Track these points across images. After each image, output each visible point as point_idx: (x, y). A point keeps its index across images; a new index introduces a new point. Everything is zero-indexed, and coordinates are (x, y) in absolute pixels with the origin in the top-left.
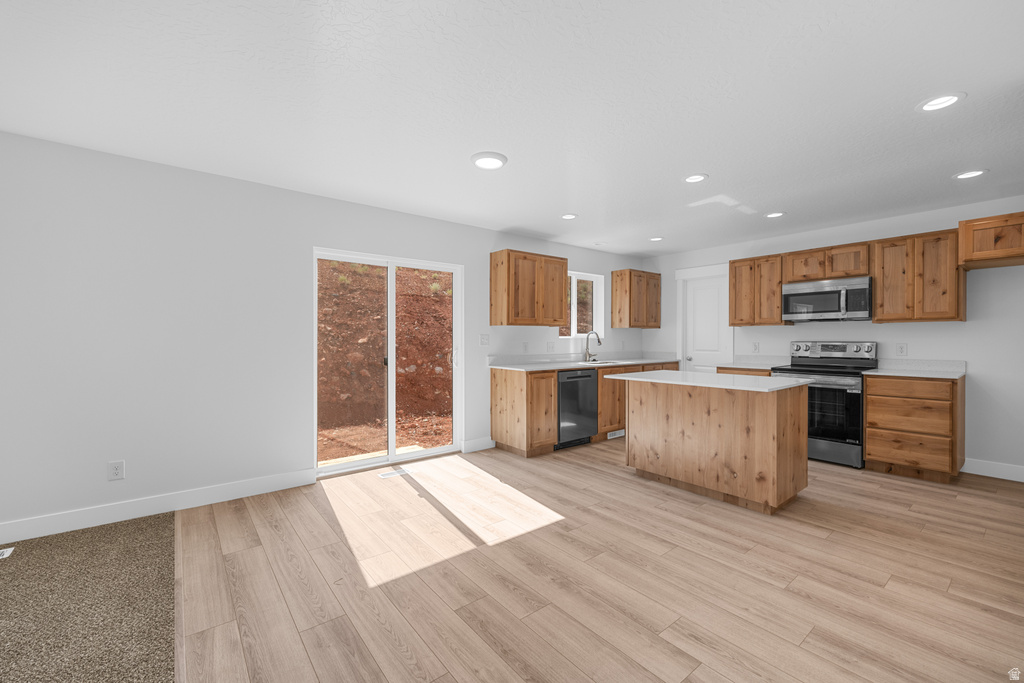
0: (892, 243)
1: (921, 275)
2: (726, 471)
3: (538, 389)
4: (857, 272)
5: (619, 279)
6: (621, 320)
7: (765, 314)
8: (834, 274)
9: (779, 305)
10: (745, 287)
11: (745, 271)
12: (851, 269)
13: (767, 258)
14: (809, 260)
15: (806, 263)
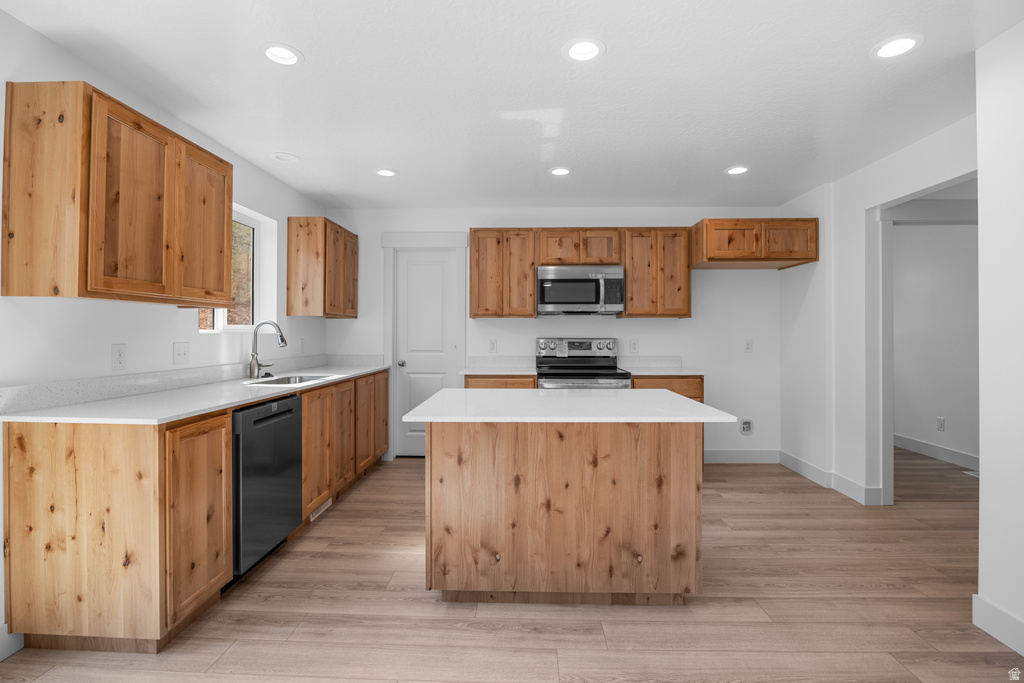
0: (640, 232)
1: (662, 269)
2: (625, 557)
3: (191, 464)
4: (610, 260)
5: (302, 232)
6: (306, 303)
7: (515, 303)
8: (589, 260)
9: (532, 292)
10: (491, 267)
11: (491, 244)
12: (605, 257)
13: (518, 232)
14: (564, 240)
15: (560, 244)
